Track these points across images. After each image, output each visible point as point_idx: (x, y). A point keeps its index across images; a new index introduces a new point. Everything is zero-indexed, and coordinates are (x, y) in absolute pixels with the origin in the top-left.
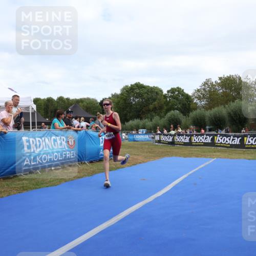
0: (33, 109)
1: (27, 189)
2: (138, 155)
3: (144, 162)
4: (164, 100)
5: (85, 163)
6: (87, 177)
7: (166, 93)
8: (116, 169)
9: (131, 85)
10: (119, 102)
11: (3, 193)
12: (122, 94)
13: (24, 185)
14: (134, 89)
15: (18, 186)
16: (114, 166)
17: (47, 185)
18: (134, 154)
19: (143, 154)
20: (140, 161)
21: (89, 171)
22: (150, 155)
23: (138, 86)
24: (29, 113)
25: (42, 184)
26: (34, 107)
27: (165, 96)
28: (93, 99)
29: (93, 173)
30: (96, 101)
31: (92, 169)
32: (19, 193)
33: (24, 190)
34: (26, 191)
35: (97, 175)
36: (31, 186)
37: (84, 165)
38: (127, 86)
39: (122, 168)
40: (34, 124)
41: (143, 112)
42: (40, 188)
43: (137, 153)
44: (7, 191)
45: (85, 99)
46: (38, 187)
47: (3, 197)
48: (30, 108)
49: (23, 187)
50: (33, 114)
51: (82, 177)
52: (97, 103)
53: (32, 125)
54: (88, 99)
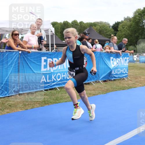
0: (52, 32)
1: (48, 103)
5: (99, 82)
6: (102, 95)
8: (129, 89)
10: (131, 25)
11: (27, 106)
12: (134, 18)
13: (46, 100)
15: (40, 101)
16: (127, 86)
17: (66, 100)
21: (103, 89)
24: (48, 36)
25: (61, 99)
26: (53, 29)
28: (106, 23)
29: (107, 91)
30: (109, 24)
31: (106, 88)
32: (41, 106)
33: (45, 104)
34: (47, 105)
35: (110, 93)
36: (52, 101)
37: (99, 84)
39: (134, 87)
40: (52, 45)
42: (59, 103)
44: (31, 104)
45: (98, 23)
46: (58, 102)
47: (27, 109)
48: (50, 31)
49: (44, 101)
50: (52, 36)
51: (97, 95)
52: (110, 27)
53: (51, 47)
54: (101, 23)
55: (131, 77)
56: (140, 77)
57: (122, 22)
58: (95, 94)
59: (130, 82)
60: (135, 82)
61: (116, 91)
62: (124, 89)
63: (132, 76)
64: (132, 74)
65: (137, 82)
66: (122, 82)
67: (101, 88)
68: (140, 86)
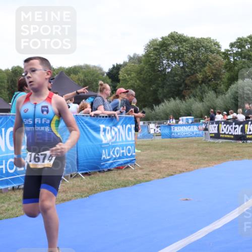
2: (178, 159)
3: (188, 170)
4: (225, 62)
5: (77, 176)
6: (79, 200)
7: (229, 48)
8: (135, 184)
9: (163, 38)
10: (142, 69)
12: (147, 55)
14: (169, 45)
16: (132, 179)
18: (171, 158)
19: (188, 158)
20: (180, 169)
21: (84, 188)
22: (200, 158)
23: (176, 39)
27: (226, 55)
28: (95, 67)
29: (92, 191)
30: (101, 69)
31: (90, 186)
35: (99, 194)
37: (78, 179)
38: (154, 41)
41: (186, 85)
43: (176, 156)
51: (70, 200)
55: (143, 162)
56: (160, 163)
57: (125, 64)
58: (65, 198)
59: (140, 171)
60: (150, 171)
61: (110, 189)
62: (125, 186)
63: (145, 160)
64: (145, 158)
65: (153, 171)
66: (124, 172)
67: (79, 186)
68: (158, 178)
